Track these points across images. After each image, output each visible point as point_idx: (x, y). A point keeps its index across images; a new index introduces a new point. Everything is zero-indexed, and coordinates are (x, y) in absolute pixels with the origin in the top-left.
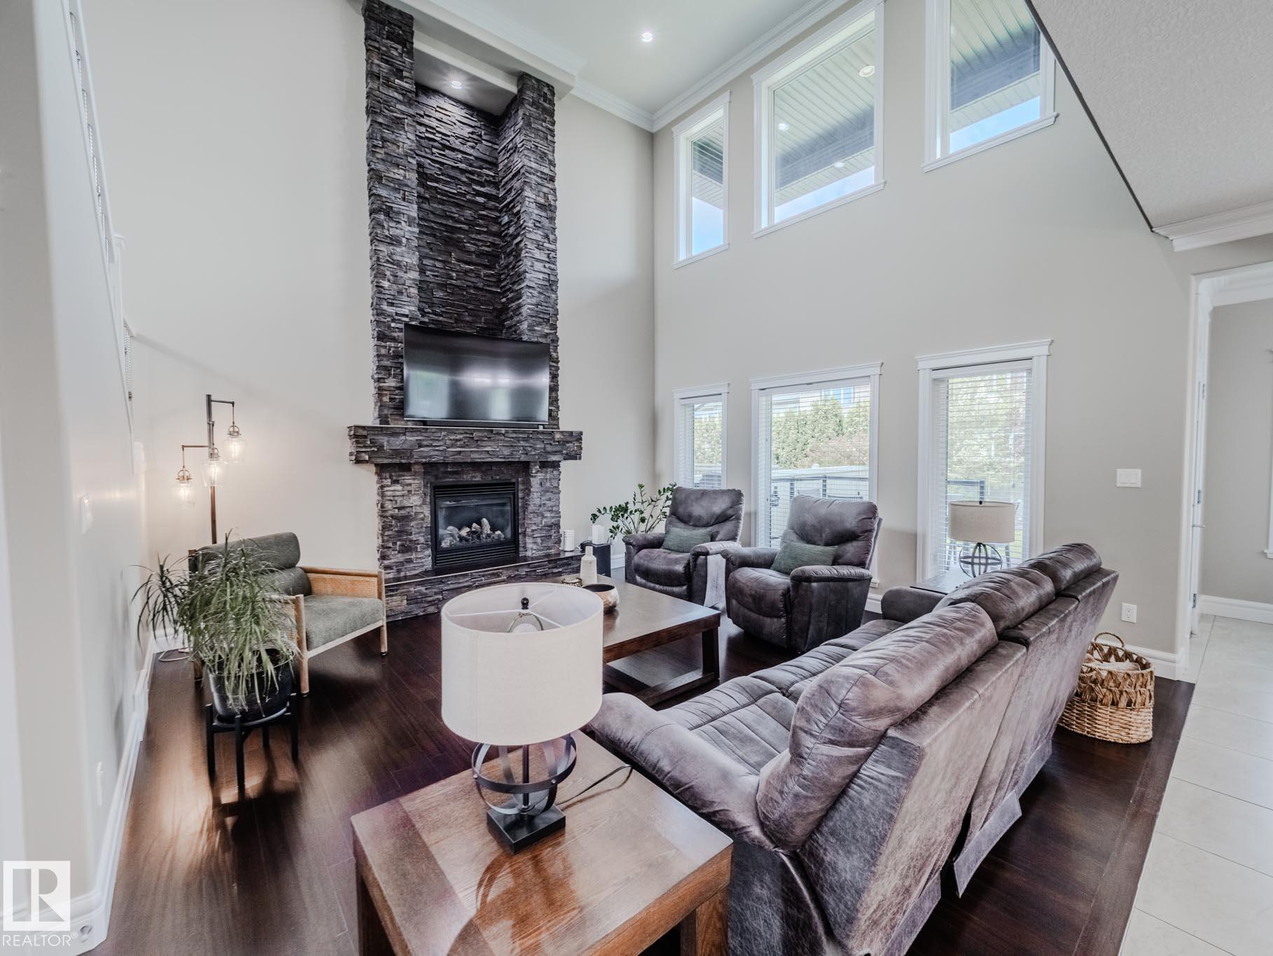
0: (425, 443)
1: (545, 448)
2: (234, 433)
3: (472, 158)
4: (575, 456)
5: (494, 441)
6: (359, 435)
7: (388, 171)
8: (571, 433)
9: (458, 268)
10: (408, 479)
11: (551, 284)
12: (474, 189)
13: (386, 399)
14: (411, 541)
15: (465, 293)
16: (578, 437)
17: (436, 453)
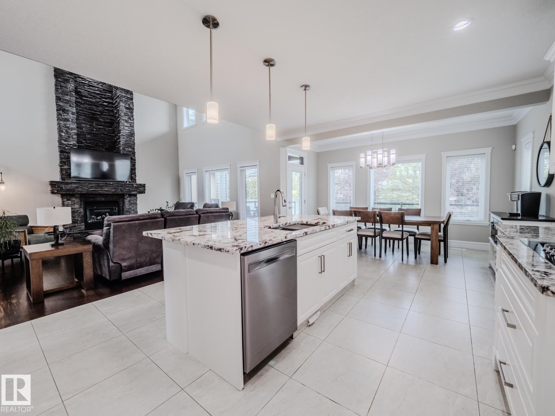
0: (80, 187)
1: (129, 189)
2: (2, 183)
3: (101, 89)
4: (143, 192)
5: (108, 187)
6: (53, 184)
7: (63, 97)
8: (141, 185)
9: (96, 127)
10: (74, 199)
11: (132, 134)
12: (103, 100)
13: (64, 172)
14: (75, 220)
15: (99, 136)
16: (144, 186)
17: (84, 190)
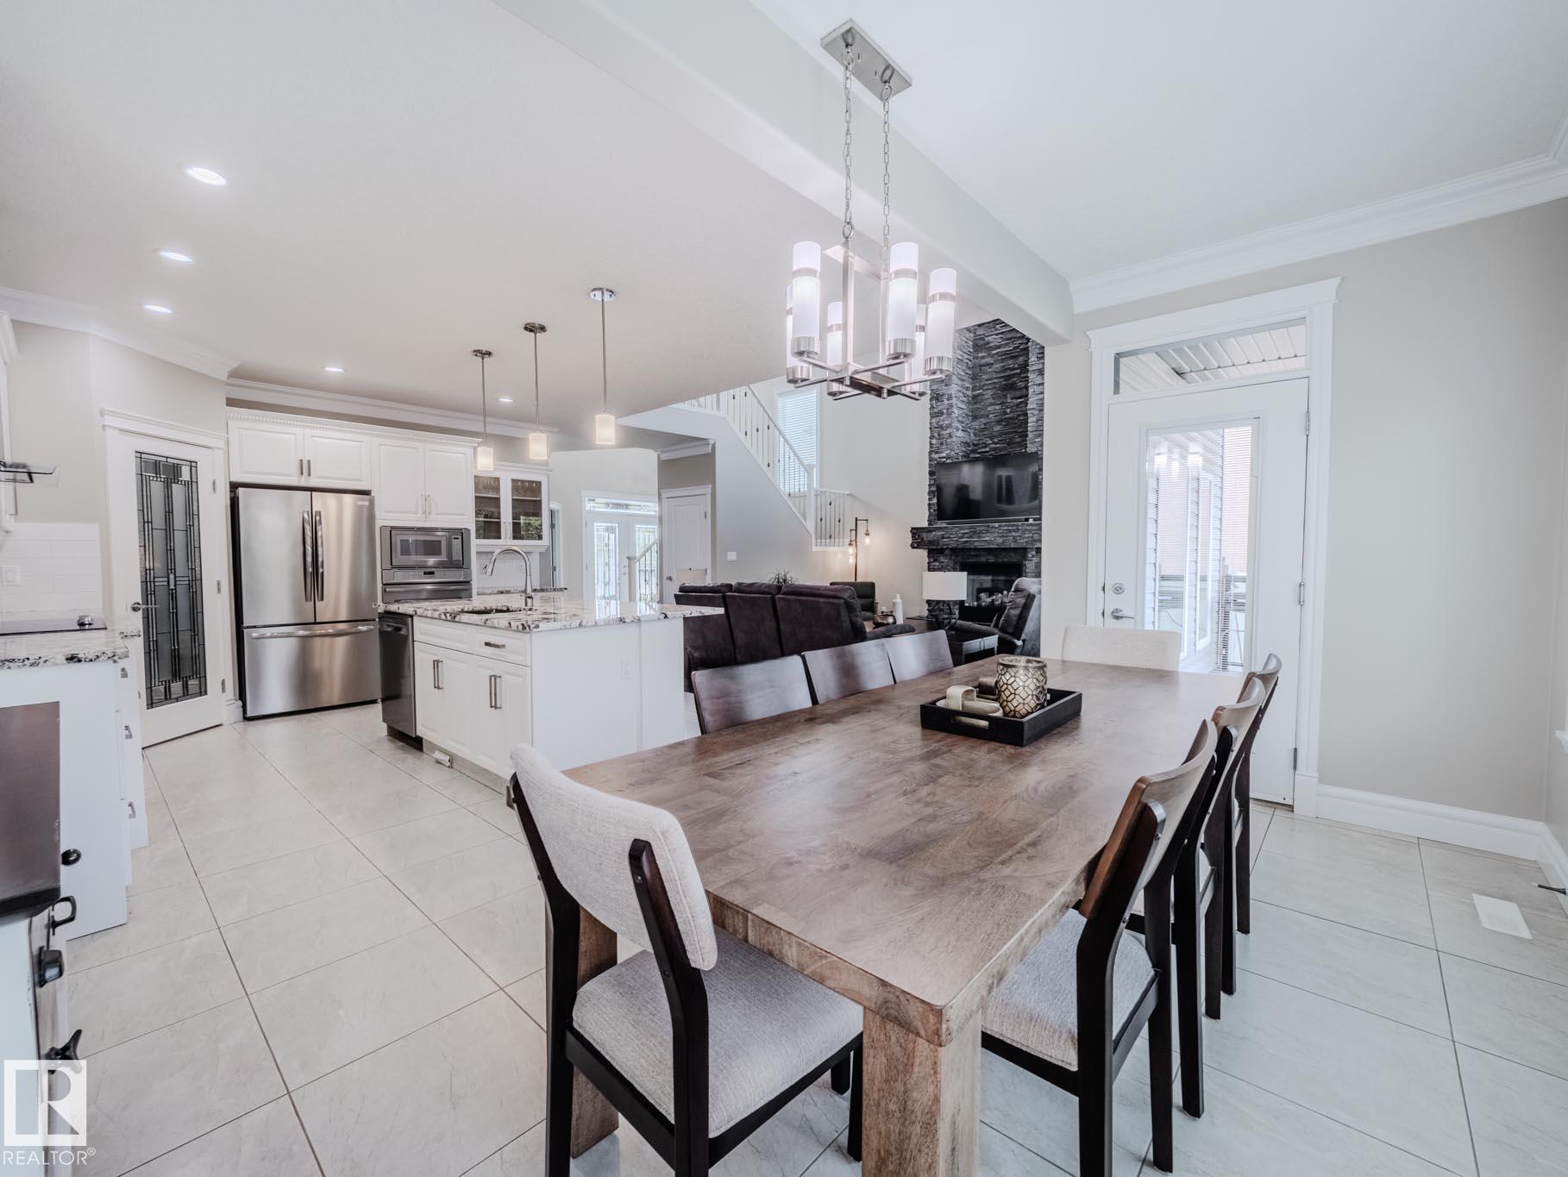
1: (1032, 537)
2: (867, 534)
6: (916, 532)
9: (1012, 404)
13: (932, 511)
